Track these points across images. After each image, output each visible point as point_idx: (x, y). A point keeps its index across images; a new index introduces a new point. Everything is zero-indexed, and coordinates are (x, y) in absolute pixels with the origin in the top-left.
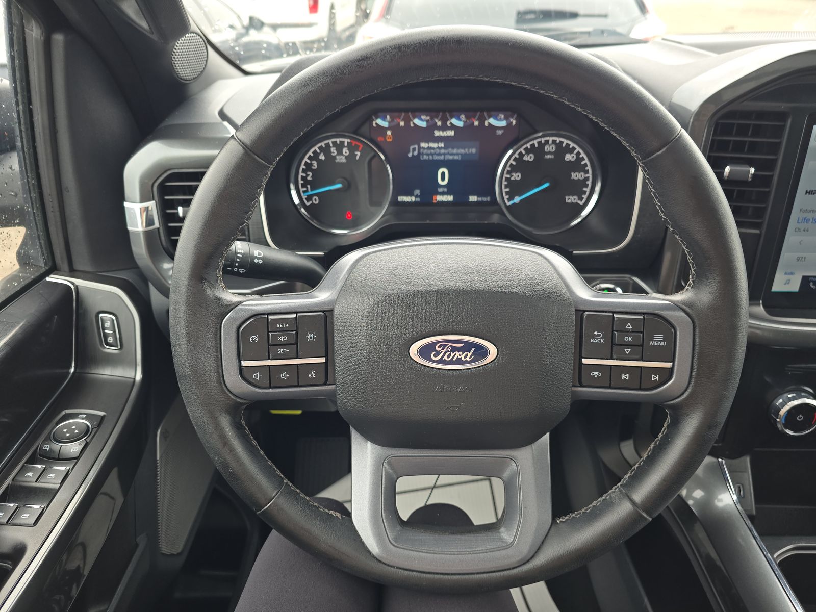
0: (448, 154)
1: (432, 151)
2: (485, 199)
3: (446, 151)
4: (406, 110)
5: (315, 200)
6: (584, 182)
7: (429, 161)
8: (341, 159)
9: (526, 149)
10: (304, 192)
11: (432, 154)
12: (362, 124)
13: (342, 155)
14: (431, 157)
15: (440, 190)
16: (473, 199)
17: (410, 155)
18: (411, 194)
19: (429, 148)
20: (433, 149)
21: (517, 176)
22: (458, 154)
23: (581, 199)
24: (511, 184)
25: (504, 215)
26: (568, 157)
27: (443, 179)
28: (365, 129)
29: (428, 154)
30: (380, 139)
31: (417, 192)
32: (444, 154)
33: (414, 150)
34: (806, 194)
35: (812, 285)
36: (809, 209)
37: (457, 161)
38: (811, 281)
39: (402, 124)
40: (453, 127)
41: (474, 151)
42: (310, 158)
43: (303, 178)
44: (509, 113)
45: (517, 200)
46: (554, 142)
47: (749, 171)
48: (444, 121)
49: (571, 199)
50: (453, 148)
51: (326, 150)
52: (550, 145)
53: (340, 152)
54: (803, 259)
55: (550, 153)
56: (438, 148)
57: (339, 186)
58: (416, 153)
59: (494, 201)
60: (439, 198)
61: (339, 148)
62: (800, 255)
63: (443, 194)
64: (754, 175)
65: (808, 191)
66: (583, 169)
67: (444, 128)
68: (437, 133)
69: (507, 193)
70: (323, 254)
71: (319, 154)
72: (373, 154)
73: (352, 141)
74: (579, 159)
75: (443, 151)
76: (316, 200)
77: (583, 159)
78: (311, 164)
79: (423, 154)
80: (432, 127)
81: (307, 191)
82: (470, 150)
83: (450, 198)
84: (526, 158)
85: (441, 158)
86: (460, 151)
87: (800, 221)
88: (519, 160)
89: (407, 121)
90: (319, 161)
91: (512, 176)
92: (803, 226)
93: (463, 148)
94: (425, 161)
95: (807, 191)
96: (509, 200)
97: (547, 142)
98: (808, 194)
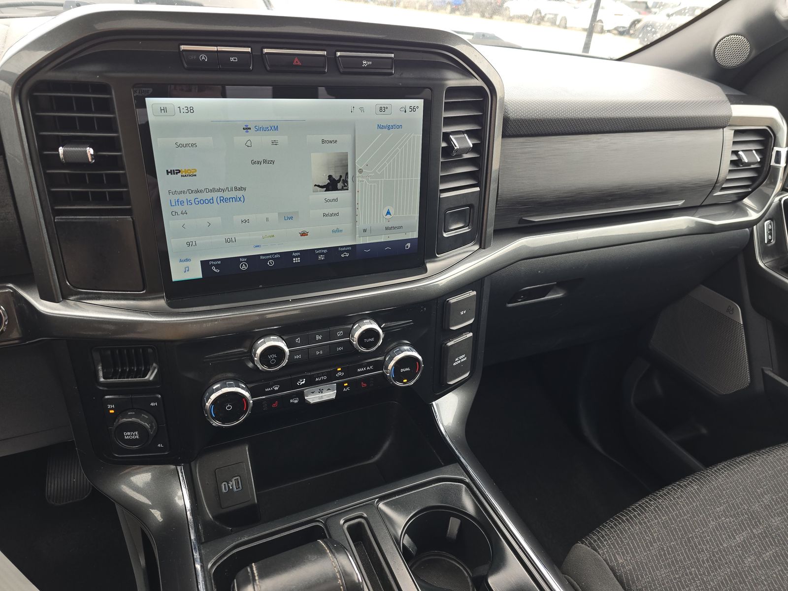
34: (168, 174)
35: (214, 269)
36: (178, 190)
38: (212, 265)
47: (85, 152)
54: (194, 243)
62: (189, 239)
64: (94, 156)
65: (169, 171)
87: (173, 203)
92: (178, 208)
95: (167, 171)
98: (170, 174)
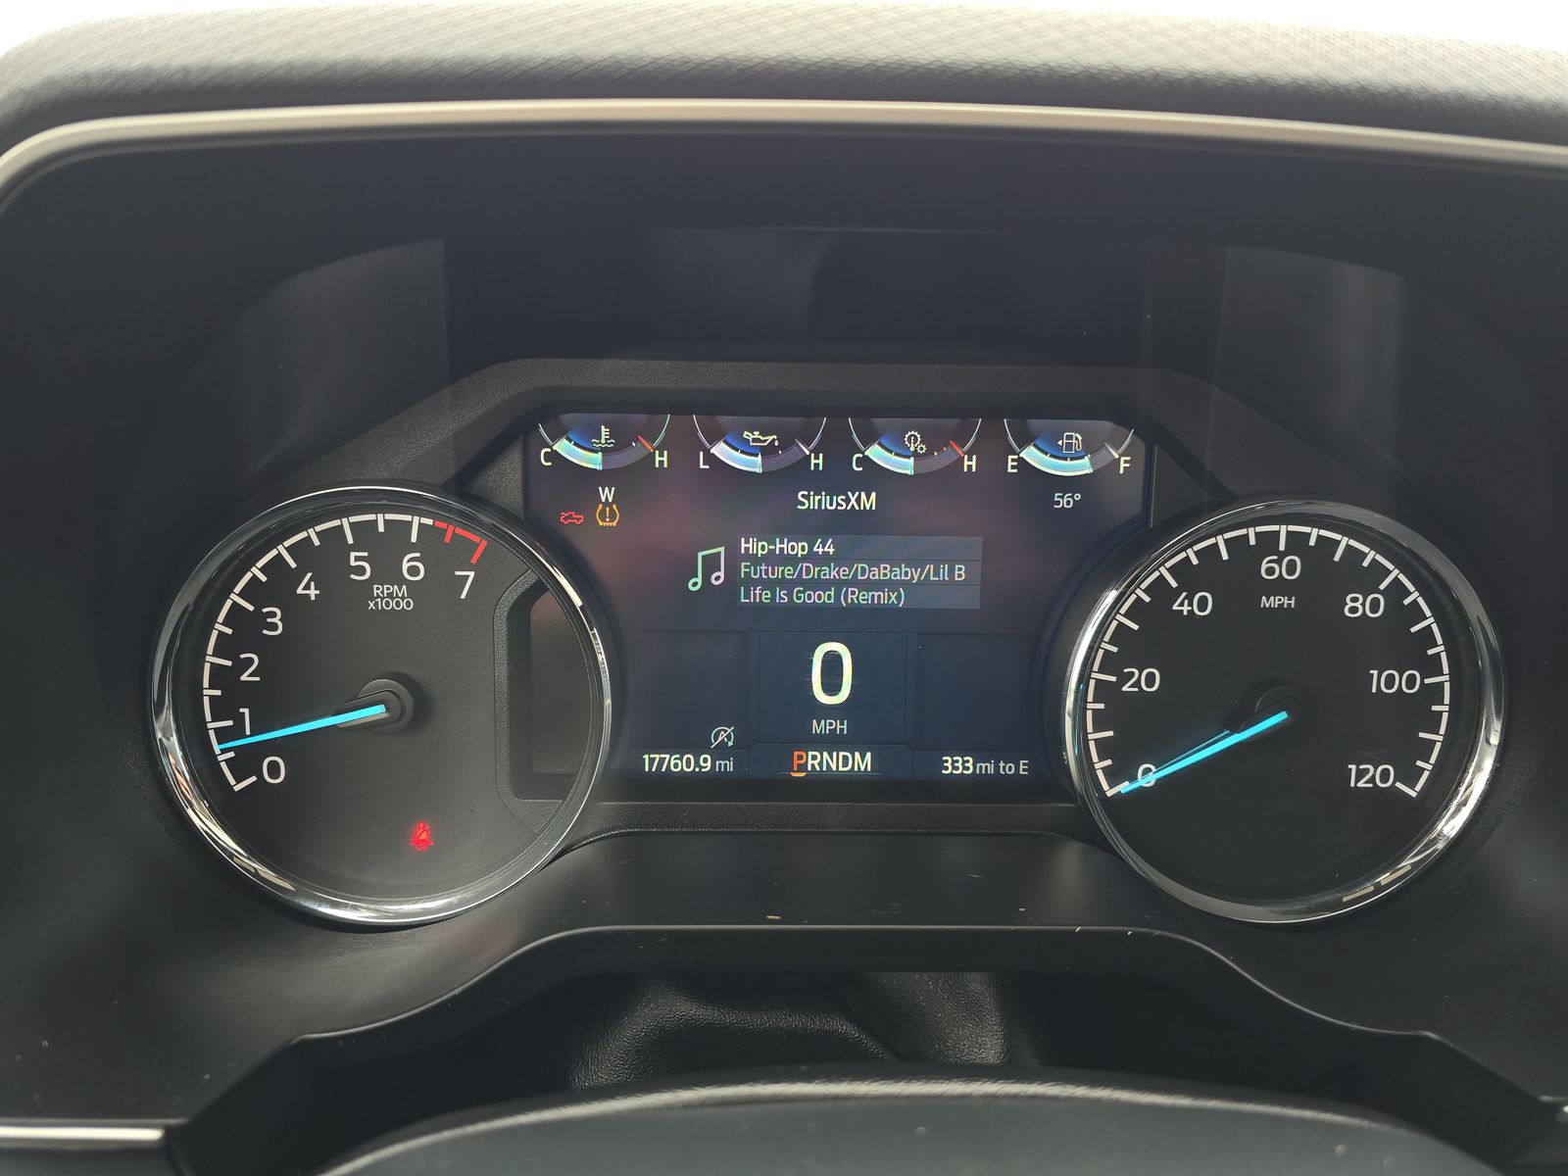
0: (854, 582)
1: (788, 572)
2: (1007, 768)
3: (844, 573)
4: (681, 405)
5: (274, 770)
6: (1417, 709)
7: (772, 608)
8: (390, 598)
9: (1181, 570)
10: (223, 735)
11: (786, 584)
12: (489, 455)
13: (400, 581)
14: (782, 596)
15: (818, 727)
16: (958, 765)
17: (695, 584)
18: (698, 746)
19: (772, 559)
20: (792, 560)
21: (1145, 680)
22: (892, 585)
23: (1410, 775)
24: (1118, 709)
25: (1105, 846)
26: (1357, 605)
27: (832, 685)
28: (506, 479)
29: (769, 584)
30: (569, 519)
31: (724, 734)
32: (838, 584)
33: (711, 564)
37: (890, 610)
39: (662, 459)
40: (875, 477)
41: (960, 572)
42: (252, 591)
43: (219, 676)
44: (1107, 426)
45: (1148, 777)
46: (1297, 542)
48: (838, 449)
49: (1368, 776)
50: (874, 562)
51: (326, 559)
52: (1282, 556)
53: (387, 572)
55: (1280, 587)
56: (811, 557)
57: (377, 712)
58: (718, 578)
59: (1050, 779)
60: (817, 761)
61: (386, 549)
63: (831, 743)
66: (1414, 654)
67: (837, 480)
68: (810, 501)
69: (1104, 748)
70: (152, 1135)
71: (298, 576)
72: (530, 578)
73: (442, 525)
74: (1401, 614)
75: (830, 573)
76: (276, 772)
77: (1418, 615)
78: (260, 620)
79: (750, 583)
80: (787, 478)
81: (237, 731)
82: (945, 569)
83: (862, 762)
84: (1183, 607)
85: (826, 597)
86: (902, 573)
88: (1155, 611)
89: (685, 448)
90: (295, 608)
91: (1124, 678)
93: (916, 562)
94: (759, 608)
96: (1114, 776)
97: (1268, 542)
